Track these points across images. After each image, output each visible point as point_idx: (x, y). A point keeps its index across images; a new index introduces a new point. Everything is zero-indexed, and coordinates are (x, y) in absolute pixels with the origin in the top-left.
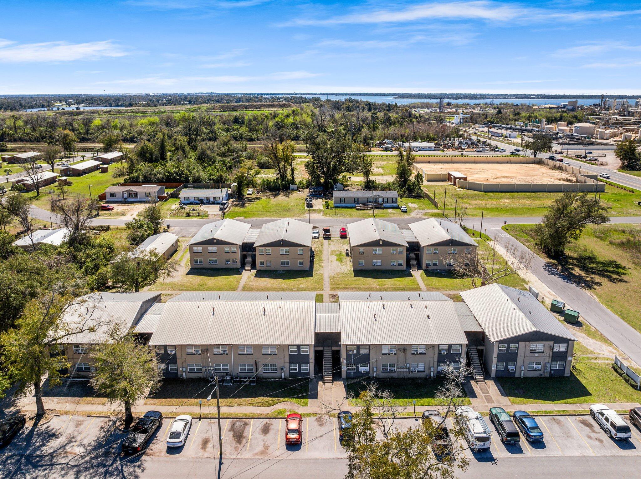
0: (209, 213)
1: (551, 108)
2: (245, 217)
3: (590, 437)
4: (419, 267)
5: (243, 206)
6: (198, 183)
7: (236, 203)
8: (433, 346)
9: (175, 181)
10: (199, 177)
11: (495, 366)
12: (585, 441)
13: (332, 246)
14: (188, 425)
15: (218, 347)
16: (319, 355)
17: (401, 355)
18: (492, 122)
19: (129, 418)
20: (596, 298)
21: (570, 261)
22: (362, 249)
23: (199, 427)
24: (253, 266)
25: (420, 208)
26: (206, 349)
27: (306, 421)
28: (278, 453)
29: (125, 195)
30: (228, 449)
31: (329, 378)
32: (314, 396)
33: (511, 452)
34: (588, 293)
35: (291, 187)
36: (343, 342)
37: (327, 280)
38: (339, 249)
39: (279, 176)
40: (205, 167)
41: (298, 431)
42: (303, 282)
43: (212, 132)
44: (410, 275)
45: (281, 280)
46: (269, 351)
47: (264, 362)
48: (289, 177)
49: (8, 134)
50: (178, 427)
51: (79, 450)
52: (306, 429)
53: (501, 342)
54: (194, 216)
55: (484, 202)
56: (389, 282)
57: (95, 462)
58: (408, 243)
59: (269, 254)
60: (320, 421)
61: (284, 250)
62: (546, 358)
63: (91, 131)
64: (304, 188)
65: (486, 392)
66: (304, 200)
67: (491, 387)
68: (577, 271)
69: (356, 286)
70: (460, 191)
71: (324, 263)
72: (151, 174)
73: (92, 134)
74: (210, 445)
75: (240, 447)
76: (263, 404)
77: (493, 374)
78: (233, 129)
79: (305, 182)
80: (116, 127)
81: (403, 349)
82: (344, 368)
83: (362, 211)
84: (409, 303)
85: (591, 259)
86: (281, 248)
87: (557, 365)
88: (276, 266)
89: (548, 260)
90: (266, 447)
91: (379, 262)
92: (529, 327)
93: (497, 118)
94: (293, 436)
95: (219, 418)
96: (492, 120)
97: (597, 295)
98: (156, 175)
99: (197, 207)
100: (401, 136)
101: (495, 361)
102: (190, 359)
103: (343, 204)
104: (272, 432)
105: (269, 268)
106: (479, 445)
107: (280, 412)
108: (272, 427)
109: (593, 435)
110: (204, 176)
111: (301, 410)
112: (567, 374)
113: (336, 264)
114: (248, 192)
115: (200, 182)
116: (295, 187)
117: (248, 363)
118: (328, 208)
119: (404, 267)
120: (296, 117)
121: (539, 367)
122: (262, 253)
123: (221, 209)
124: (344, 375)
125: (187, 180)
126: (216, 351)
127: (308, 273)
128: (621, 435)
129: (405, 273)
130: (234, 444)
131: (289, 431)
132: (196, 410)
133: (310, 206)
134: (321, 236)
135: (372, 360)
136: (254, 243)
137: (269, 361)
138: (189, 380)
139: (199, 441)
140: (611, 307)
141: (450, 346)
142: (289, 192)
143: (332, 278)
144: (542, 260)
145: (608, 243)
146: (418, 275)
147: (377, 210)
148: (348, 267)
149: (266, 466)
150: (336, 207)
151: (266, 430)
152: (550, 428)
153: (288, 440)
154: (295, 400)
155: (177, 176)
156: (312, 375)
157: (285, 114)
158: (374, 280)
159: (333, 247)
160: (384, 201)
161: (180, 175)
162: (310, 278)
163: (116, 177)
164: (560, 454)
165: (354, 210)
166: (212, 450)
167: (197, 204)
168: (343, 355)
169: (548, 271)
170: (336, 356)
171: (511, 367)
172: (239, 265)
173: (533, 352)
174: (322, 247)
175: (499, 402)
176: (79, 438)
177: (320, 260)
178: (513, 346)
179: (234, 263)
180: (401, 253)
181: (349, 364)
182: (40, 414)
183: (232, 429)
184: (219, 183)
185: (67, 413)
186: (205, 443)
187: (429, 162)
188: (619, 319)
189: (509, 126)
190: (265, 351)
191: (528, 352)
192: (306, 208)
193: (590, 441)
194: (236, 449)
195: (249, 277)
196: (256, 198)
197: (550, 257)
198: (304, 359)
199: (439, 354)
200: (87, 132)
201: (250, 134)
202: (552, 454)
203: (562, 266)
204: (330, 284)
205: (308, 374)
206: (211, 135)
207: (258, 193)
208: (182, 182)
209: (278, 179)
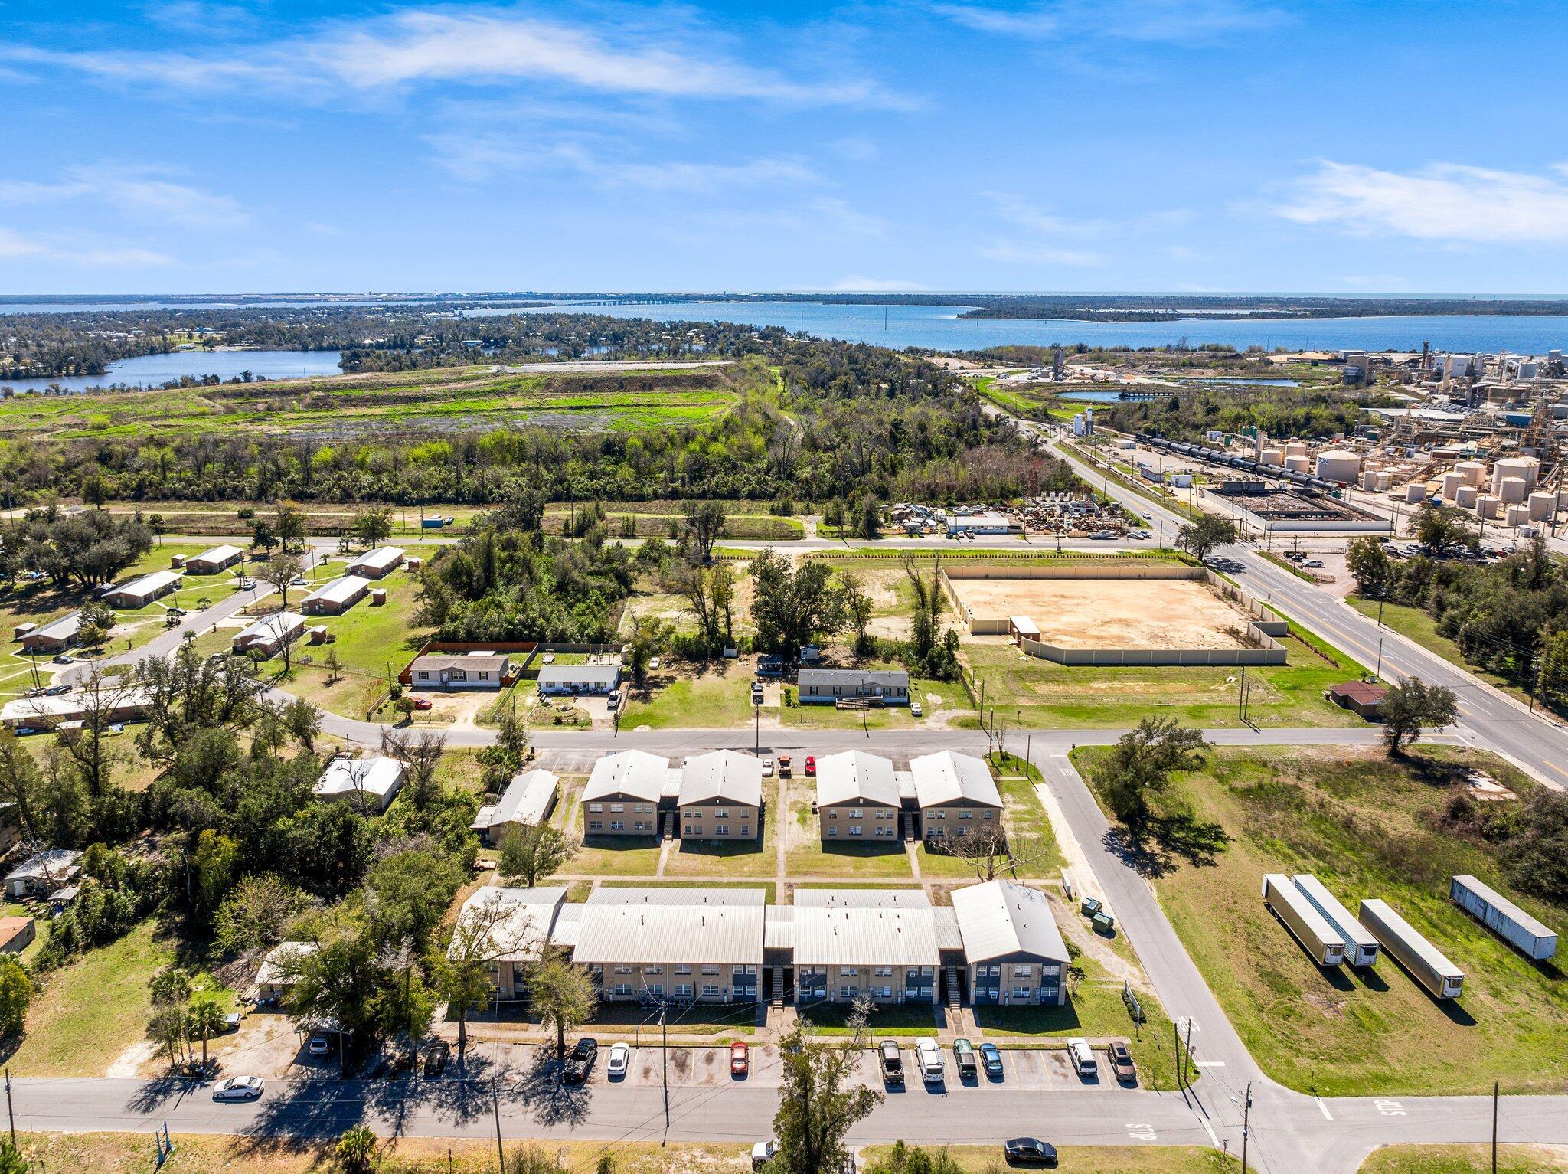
0: (592, 716)
1: (1315, 363)
2: (653, 727)
3: (1056, 1073)
4: (918, 836)
5: (645, 698)
6: (561, 643)
7: (634, 691)
8: (900, 967)
9: (521, 638)
10: (563, 631)
11: (974, 991)
12: (1048, 1076)
13: (792, 792)
14: (627, 1054)
15: (651, 965)
16: (768, 975)
17: (863, 977)
18: (1154, 433)
19: (562, 1046)
20: (1155, 893)
21: (1150, 825)
22: (833, 811)
23: (638, 1057)
24: (676, 834)
25: (945, 707)
26: (637, 968)
27: (753, 1051)
28: (723, 1082)
29: (445, 676)
30: (672, 1078)
31: (779, 1003)
32: (763, 1024)
33: (965, 1084)
34: (1148, 883)
35: (727, 651)
36: (796, 961)
37: (781, 857)
38: (801, 799)
39: (705, 630)
40: (571, 606)
41: (744, 1060)
42: (747, 862)
43: (561, 481)
44: (903, 851)
45: (717, 858)
46: (710, 970)
47: (702, 983)
48: (724, 631)
49: (151, 484)
50: (618, 1055)
51: (518, 1078)
52: (752, 1059)
53: (980, 964)
54: (568, 724)
55: (1060, 689)
56: (871, 863)
57: (540, 1089)
58: (903, 800)
59: (699, 816)
60: (768, 1051)
61: (720, 811)
62: (1035, 982)
63: (316, 476)
64: (748, 652)
65: (958, 1022)
66: (749, 685)
67: (968, 1014)
68: (1153, 846)
69: (822, 869)
70: (1026, 662)
71: (779, 828)
72: (478, 627)
73: (319, 483)
74: (652, 1074)
75: (685, 1076)
76: (704, 1032)
77: (972, 1000)
78: (605, 474)
79: (750, 639)
80: (362, 465)
81: (865, 970)
82: (797, 991)
83: (847, 713)
84: (879, 910)
85: (1183, 822)
86: (717, 809)
87: (1049, 992)
88: (709, 832)
89: (1116, 823)
90: (711, 1077)
91: (859, 830)
92: (1013, 947)
93: (1167, 420)
94: (738, 1065)
95: (665, 1047)
96: (1155, 426)
97: (1158, 889)
98: (486, 628)
99: (569, 702)
100: (948, 487)
101: (973, 985)
102: (618, 979)
103: (814, 699)
104: (716, 1062)
105: (698, 837)
106: (932, 1078)
107: (724, 1041)
108: (716, 1057)
109: (1061, 1070)
110: (569, 626)
111: (747, 1039)
112: (1062, 1001)
113: (796, 827)
114: (652, 665)
115: (565, 641)
116: (733, 652)
117: (684, 984)
118: (789, 705)
119: (895, 836)
120: (733, 439)
121: (1028, 993)
122: (688, 815)
123: (610, 708)
124: (796, 999)
125: (542, 638)
126: (648, 970)
127: (753, 845)
128: (1085, 1070)
129: (897, 848)
130: (677, 1073)
131: (734, 1060)
132: (632, 1037)
133: (759, 700)
134: (776, 771)
135: (830, 982)
136: (676, 798)
137: (711, 982)
138: (616, 1003)
139: (640, 1071)
140: (1167, 908)
141: (920, 967)
142: (723, 663)
143: (790, 855)
144: (1106, 822)
145: (1226, 788)
146: (914, 848)
147: (872, 711)
148: (812, 835)
149: (711, 1094)
150: (804, 703)
151: (709, 1059)
152: (1017, 1063)
153: (733, 1069)
154: (740, 1028)
155: (525, 628)
156: (760, 998)
157: (709, 431)
158: (849, 859)
159: (793, 796)
160: (884, 693)
161: (529, 627)
162: (758, 855)
163: (413, 627)
164: (1017, 1088)
165: (833, 709)
166: (655, 1079)
167: (568, 694)
168: (796, 976)
169: (1108, 844)
170: (788, 975)
171: (993, 992)
172: (654, 831)
173: (1019, 975)
174: (777, 793)
175: (969, 1034)
176: (514, 1066)
177: (773, 821)
178: (994, 969)
179: (649, 828)
180: (890, 817)
181: (803, 987)
182: (462, 1041)
183: (673, 1058)
184: (601, 642)
185: (489, 1040)
186: (647, 1072)
187: (987, 577)
188: (1168, 926)
189: (1186, 447)
190: (705, 970)
191: (1012, 977)
192: (753, 705)
193: (1056, 1077)
194: (680, 1078)
195: (671, 852)
196: (667, 678)
197: (1120, 818)
198: (750, 980)
199: (908, 976)
200: (307, 479)
201: (638, 485)
202: (1009, 1088)
203: (1134, 834)
204: (786, 865)
205: (754, 998)
206: (559, 488)
207: (669, 664)
208: (534, 640)
209: (702, 634)
